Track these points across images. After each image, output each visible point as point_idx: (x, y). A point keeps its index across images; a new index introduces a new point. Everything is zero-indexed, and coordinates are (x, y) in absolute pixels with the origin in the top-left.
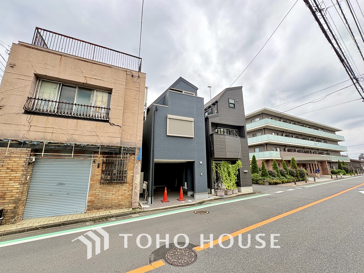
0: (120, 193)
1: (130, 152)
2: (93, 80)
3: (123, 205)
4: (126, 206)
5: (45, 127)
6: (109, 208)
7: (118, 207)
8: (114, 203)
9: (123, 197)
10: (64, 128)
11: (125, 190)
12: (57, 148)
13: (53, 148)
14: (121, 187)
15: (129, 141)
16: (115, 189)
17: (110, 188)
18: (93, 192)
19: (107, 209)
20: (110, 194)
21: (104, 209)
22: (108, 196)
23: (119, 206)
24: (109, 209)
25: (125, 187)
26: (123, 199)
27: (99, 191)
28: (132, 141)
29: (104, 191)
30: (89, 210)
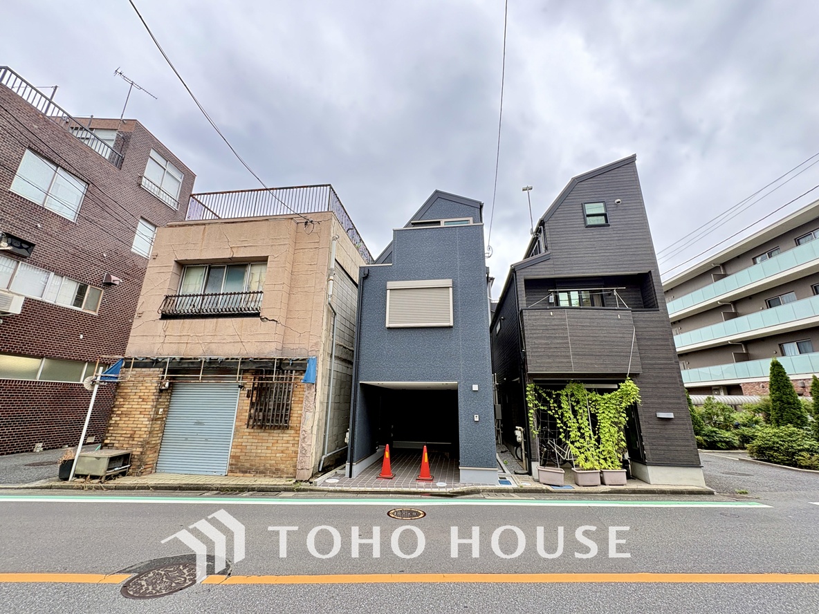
0: (280, 446)
1: (298, 368)
2: (242, 249)
3: (282, 471)
4: (288, 474)
5: (180, 336)
6: (261, 472)
7: (274, 473)
8: (268, 465)
9: (285, 455)
10: (200, 335)
11: (288, 442)
12: (190, 366)
13: (186, 366)
14: (281, 435)
15: (297, 346)
16: (271, 438)
17: (264, 435)
18: (240, 440)
19: (258, 475)
20: (263, 448)
21: (254, 473)
22: (260, 451)
23: (277, 472)
24: (261, 475)
25: (287, 436)
26: (283, 459)
27: (246, 440)
28: (302, 346)
29: (254, 441)
30: (231, 471)
